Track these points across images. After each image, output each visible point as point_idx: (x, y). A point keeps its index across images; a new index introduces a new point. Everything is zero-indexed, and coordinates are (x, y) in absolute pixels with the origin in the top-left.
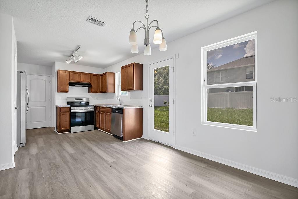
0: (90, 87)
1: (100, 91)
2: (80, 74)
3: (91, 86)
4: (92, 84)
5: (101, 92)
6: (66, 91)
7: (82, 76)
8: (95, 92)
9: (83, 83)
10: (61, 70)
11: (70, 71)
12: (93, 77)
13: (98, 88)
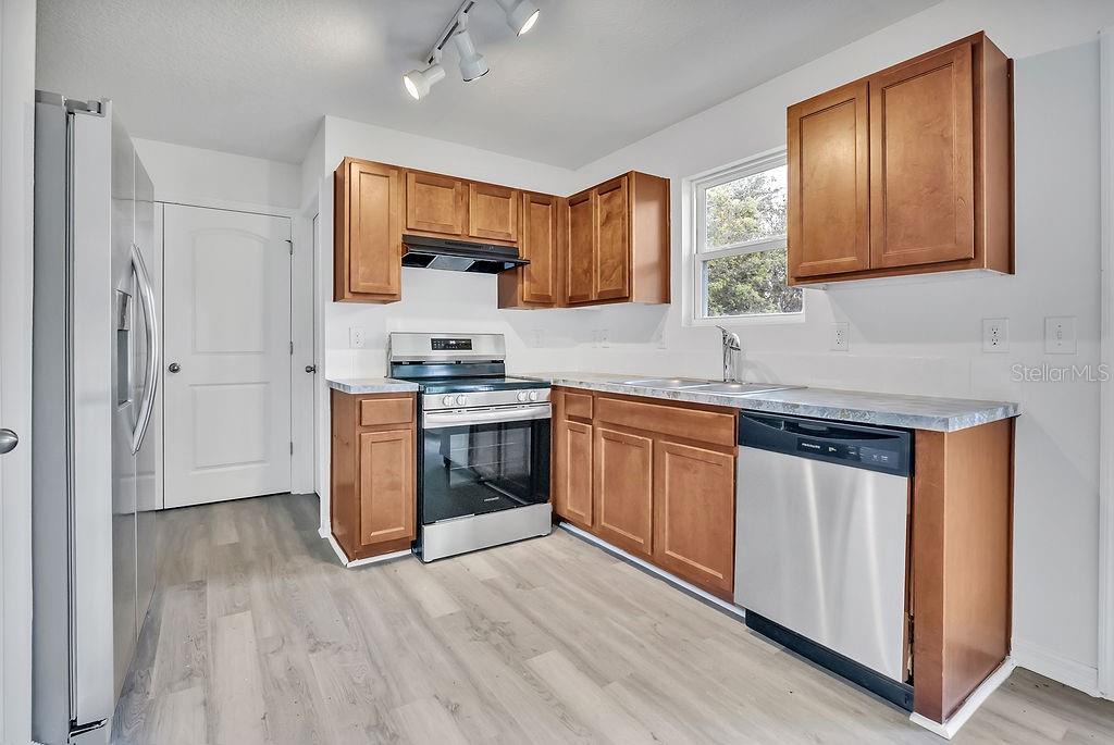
0: (514, 271)
1: (564, 294)
2: (465, 188)
3: (518, 265)
4: (524, 255)
5: (573, 302)
6: (388, 297)
7: (478, 203)
8: (542, 301)
9: (480, 246)
10: (361, 162)
11: (411, 171)
12: (529, 214)
13: (555, 279)
